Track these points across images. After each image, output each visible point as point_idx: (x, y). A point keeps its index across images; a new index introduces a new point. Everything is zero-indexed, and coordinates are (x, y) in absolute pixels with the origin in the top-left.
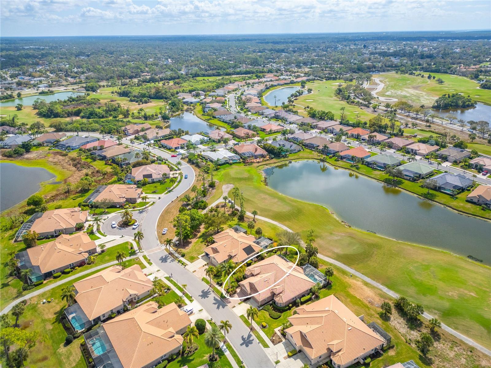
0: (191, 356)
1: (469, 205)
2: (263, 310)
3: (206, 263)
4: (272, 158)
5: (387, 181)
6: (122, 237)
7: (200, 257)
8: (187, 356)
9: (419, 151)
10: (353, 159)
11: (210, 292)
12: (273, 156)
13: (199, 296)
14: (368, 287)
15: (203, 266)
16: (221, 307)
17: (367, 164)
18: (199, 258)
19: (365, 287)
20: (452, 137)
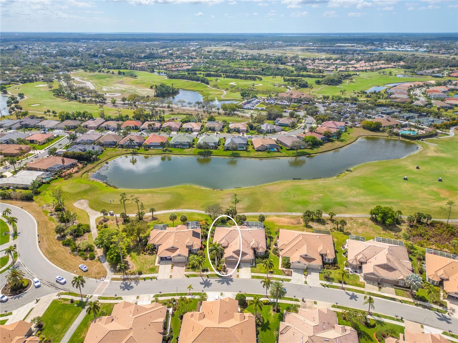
0: (263, 320)
1: (260, 153)
2: (257, 265)
3: (171, 265)
4: (86, 164)
5: (200, 154)
6: (37, 301)
7: (156, 264)
8: (262, 323)
9: (194, 129)
10: (162, 145)
11: (207, 280)
12: (86, 162)
13: (204, 288)
14: (281, 217)
15: (172, 268)
16: (230, 282)
17: (173, 146)
18: (159, 266)
19: (280, 218)
20: (197, 115)
